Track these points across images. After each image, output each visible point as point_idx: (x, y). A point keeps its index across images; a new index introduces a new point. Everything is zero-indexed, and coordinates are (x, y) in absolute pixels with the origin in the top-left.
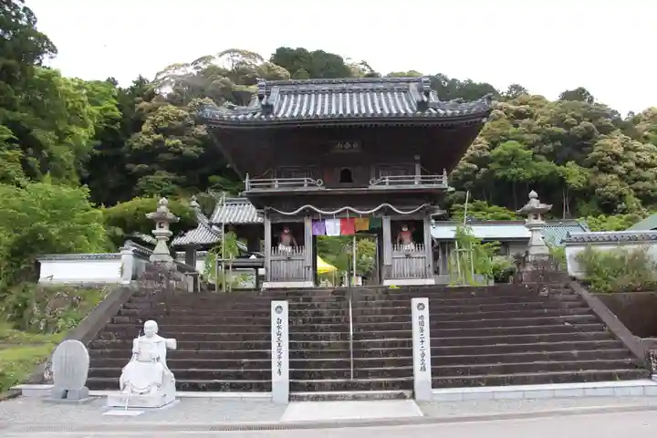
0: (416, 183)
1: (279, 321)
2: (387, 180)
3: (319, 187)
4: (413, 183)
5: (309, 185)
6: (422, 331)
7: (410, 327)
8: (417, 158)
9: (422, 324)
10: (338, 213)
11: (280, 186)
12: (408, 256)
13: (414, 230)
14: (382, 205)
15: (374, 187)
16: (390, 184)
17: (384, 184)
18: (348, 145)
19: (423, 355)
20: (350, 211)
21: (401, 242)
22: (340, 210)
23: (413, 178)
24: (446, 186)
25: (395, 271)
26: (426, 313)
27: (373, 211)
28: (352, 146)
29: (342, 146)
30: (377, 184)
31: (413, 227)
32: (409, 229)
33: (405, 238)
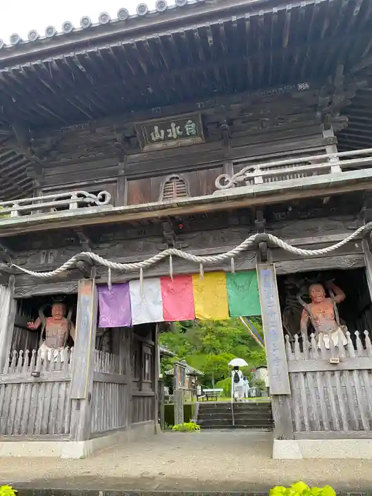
3: (103, 207)
5: (81, 205)
8: (329, 134)
10: (146, 269)
11: (22, 213)
12: (336, 370)
13: (340, 297)
14: (253, 237)
15: (226, 190)
16: (266, 179)
18: (174, 131)
20: (175, 256)
21: (311, 329)
22: (157, 257)
23: (325, 160)
25: (301, 412)
27: (229, 254)
28: (182, 129)
29: (162, 132)
30: (233, 186)
31: (338, 290)
32: (327, 296)
33: (320, 316)
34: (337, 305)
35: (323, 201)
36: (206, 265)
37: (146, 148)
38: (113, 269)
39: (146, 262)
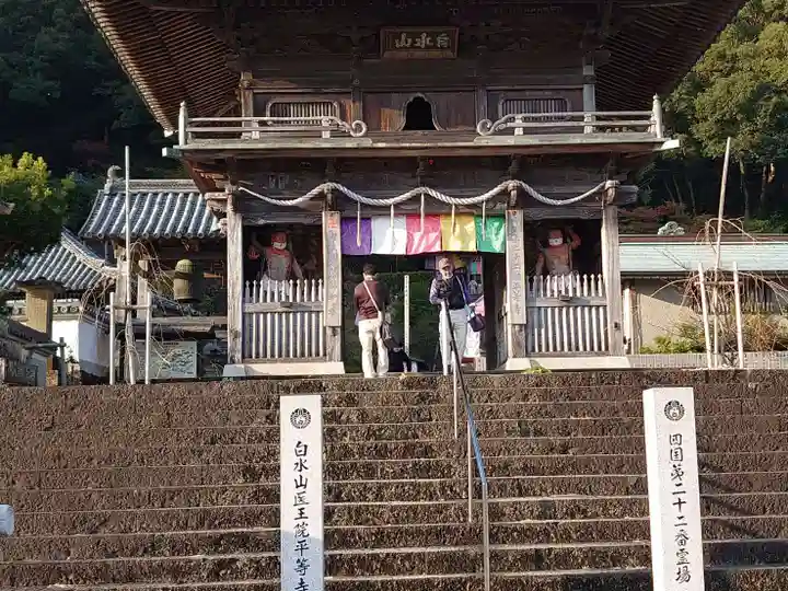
0: (588, 130)
1: (301, 449)
3: (357, 139)
4: (581, 130)
5: (335, 134)
6: (678, 473)
7: (640, 466)
9: (677, 454)
10: (397, 206)
11: (263, 136)
12: (565, 304)
14: (504, 185)
15: (486, 138)
16: (527, 131)
17: (510, 131)
18: (424, 41)
19: (682, 539)
20: (426, 195)
22: (407, 195)
24: (659, 138)
25: (535, 338)
26: (688, 427)
27: (482, 197)
28: (434, 40)
29: (410, 40)
30: (495, 134)
31: (575, 236)
32: (565, 241)
33: (556, 262)
37: (387, 54)
38: (362, 204)
39: (398, 200)
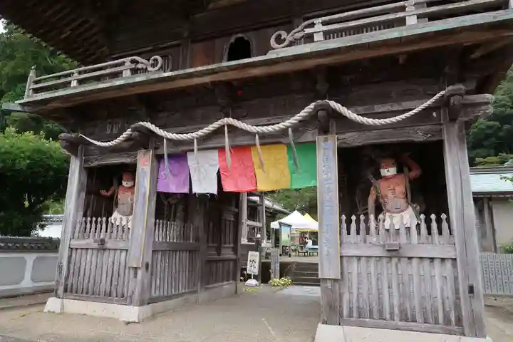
0: (411, 21)
2: (319, 27)
4: (402, 22)
5: (135, 71)
10: (202, 140)
11: (81, 82)
12: (394, 253)
13: (415, 173)
14: (313, 105)
15: (281, 50)
16: (327, 35)
17: (309, 38)
20: (230, 126)
22: (211, 127)
27: (287, 123)
30: (291, 44)
31: (413, 164)
34: (410, 181)
35: (398, 59)
36: (263, 136)
37: (211, 6)
38: (168, 139)
39: (200, 133)
